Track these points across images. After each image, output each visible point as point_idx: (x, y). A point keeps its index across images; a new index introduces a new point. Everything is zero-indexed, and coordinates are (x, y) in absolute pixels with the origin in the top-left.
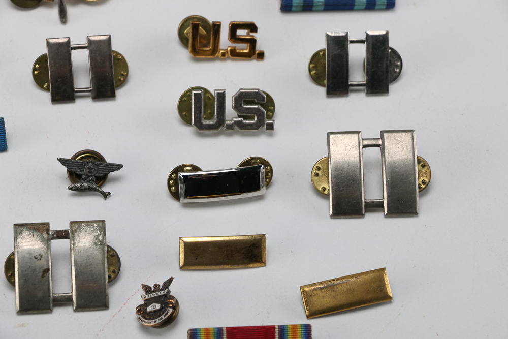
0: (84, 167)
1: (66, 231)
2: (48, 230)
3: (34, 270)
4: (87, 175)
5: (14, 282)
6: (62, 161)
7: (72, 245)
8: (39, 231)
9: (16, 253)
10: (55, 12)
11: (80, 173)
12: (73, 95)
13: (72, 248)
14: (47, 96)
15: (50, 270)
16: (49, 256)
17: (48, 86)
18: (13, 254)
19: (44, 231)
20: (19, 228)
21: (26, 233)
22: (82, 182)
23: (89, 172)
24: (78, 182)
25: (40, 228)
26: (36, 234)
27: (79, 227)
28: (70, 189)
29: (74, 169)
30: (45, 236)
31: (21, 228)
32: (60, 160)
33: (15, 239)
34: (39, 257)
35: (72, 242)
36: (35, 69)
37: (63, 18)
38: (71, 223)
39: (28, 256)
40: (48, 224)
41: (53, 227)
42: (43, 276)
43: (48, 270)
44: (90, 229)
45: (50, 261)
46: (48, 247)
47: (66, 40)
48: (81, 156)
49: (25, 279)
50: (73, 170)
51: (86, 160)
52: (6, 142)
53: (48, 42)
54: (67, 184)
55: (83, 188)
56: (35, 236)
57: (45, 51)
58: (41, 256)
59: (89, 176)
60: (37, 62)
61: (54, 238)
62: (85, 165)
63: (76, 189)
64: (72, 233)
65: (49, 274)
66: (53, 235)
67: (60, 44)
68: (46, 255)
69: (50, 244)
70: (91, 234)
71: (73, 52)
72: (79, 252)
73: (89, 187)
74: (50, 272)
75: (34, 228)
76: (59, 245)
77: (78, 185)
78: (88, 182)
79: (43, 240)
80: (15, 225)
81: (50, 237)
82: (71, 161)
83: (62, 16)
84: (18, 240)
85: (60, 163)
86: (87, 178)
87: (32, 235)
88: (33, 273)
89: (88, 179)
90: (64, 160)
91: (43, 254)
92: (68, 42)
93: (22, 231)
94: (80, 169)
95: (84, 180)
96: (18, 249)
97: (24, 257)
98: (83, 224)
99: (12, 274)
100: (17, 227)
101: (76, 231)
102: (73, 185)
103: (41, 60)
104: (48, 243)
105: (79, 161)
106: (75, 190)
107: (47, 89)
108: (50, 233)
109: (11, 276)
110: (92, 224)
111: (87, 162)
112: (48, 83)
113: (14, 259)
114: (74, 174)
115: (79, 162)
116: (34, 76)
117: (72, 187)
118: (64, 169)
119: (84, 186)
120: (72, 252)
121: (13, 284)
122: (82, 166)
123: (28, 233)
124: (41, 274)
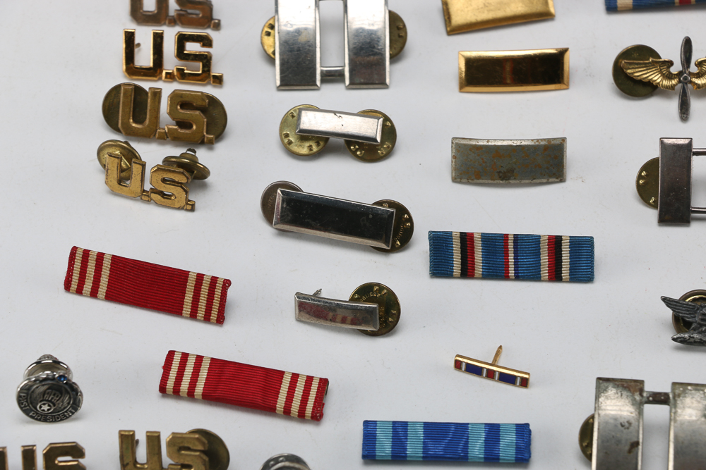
0: (696, 312)
1: (666, 395)
2: (641, 391)
3: (619, 442)
4: (699, 324)
5: (591, 455)
6: (667, 301)
7: (673, 414)
8: (630, 390)
9: (596, 416)
10: (673, 105)
11: (690, 320)
12: (689, 215)
13: (672, 419)
14: (653, 214)
15: (641, 444)
16: (641, 425)
17: (655, 202)
18: (592, 417)
19: (635, 391)
20: (603, 383)
21: (612, 392)
22: (692, 332)
23: (702, 320)
24: (686, 332)
25: (632, 387)
26: (625, 393)
27: (684, 391)
28: (674, 339)
29: (682, 313)
30: (638, 397)
31: (605, 384)
32: (665, 300)
33: (597, 398)
34: (627, 425)
35: (673, 410)
36: (640, 177)
37: (684, 114)
38: (674, 384)
39: (612, 421)
40: (642, 382)
41: (649, 387)
42: (630, 451)
43: (637, 444)
44: (699, 395)
45: (641, 432)
46: (640, 413)
47: (687, 141)
48: (693, 297)
49: (606, 453)
50: (681, 315)
51: (699, 303)
52: (593, 269)
53: (662, 143)
54: (670, 333)
55: (692, 340)
56: (624, 396)
57: (655, 153)
58: (630, 423)
59: (702, 325)
60: (644, 168)
61: (649, 402)
62: (698, 309)
63: (683, 341)
64: (674, 398)
65: (638, 449)
66: (648, 398)
67: (679, 147)
68: (637, 423)
69: (643, 409)
70: (699, 402)
71: (694, 158)
72: (682, 424)
73: (701, 339)
74: (640, 447)
75: (623, 386)
76: (655, 412)
77: (686, 336)
78: (699, 333)
79: (634, 403)
80: (599, 379)
81: (644, 400)
82: (679, 303)
83: (683, 111)
84: (600, 400)
85: (663, 304)
86: (699, 328)
87: (620, 394)
88: (617, 445)
89: (700, 330)
90: (669, 301)
91: (633, 421)
92: (690, 144)
93: (607, 387)
94: (690, 314)
95: (694, 329)
96: (600, 412)
97: (607, 423)
98: (689, 388)
99: (588, 444)
100: (601, 381)
101: (679, 396)
102: (678, 336)
103: (651, 167)
104: (640, 407)
105: (690, 303)
106: (681, 342)
107: (654, 206)
108: (645, 394)
109: (587, 446)
110: (702, 388)
111: (701, 306)
112: (656, 197)
113: (593, 424)
114: (681, 321)
115: (691, 305)
116: (638, 186)
117: (678, 338)
118: (668, 313)
119: (693, 337)
120: (672, 423)
121: (589, 457)
122: (693, 309)
123: (614, 391)
124: (627, 448)
